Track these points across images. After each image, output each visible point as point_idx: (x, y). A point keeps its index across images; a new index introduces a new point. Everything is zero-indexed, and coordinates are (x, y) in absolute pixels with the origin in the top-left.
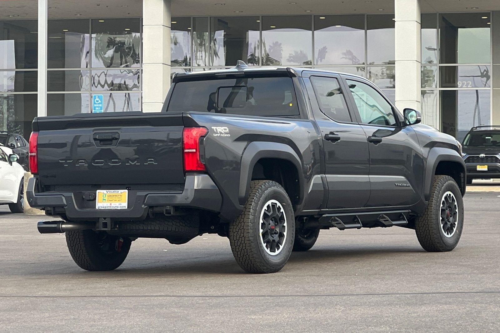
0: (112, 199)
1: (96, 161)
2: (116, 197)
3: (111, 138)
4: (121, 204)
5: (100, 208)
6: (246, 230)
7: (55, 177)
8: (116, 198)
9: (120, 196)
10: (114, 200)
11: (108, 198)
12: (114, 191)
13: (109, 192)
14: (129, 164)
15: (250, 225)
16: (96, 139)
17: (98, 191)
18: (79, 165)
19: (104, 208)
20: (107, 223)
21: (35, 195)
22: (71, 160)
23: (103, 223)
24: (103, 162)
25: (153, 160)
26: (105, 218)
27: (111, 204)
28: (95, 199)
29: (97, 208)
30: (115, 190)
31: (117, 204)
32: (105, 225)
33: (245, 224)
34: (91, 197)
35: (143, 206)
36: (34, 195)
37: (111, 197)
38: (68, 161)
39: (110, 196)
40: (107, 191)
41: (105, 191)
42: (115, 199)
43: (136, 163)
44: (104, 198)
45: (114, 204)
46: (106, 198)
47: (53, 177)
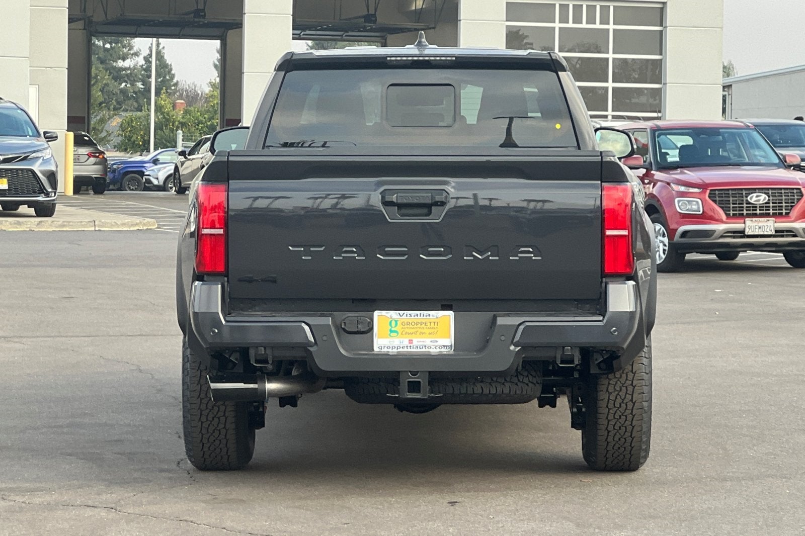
0: (412, 331)
1: (387, 249)
2: (423, 325)
3: (429, 201)
4: (437, 342)
5: (383, 350)
6: (639, 388)
7: (274, 281)
8: (423, 328)
9: (432, 324)
10: (418, 333)
11: (403, 328)
12: (418, 312)
13: (404, 317)
14: (471, 258)
15: (645, 379)
16: (393, 202)
17: (377, 313)
18: (341, 258)
19: (395, 350)
20: (419, 382)
21: (227, 321)
22: (322, 246)
23: (408, 382)
24: (406, 253)
25: (531, 250)
26: (414, 374)
27: (411, 341)
28: (371, 329)
29: (376, 349)
30: (422, 312)
31: (428, 342)
32: (414, 387)
33: (636, 375)
34: (361, 327)
35: (512, 348)
36: (224, 322)
37: (411, 326)
38: (312, 249)
39: (408, 324)
40: (402, 312)
41: (393, 314)
42: (423, 331)
43: (489, 256)
44: (393, 329)
45: (418, 342)
46: (398, 328)
47: (269, 280)
